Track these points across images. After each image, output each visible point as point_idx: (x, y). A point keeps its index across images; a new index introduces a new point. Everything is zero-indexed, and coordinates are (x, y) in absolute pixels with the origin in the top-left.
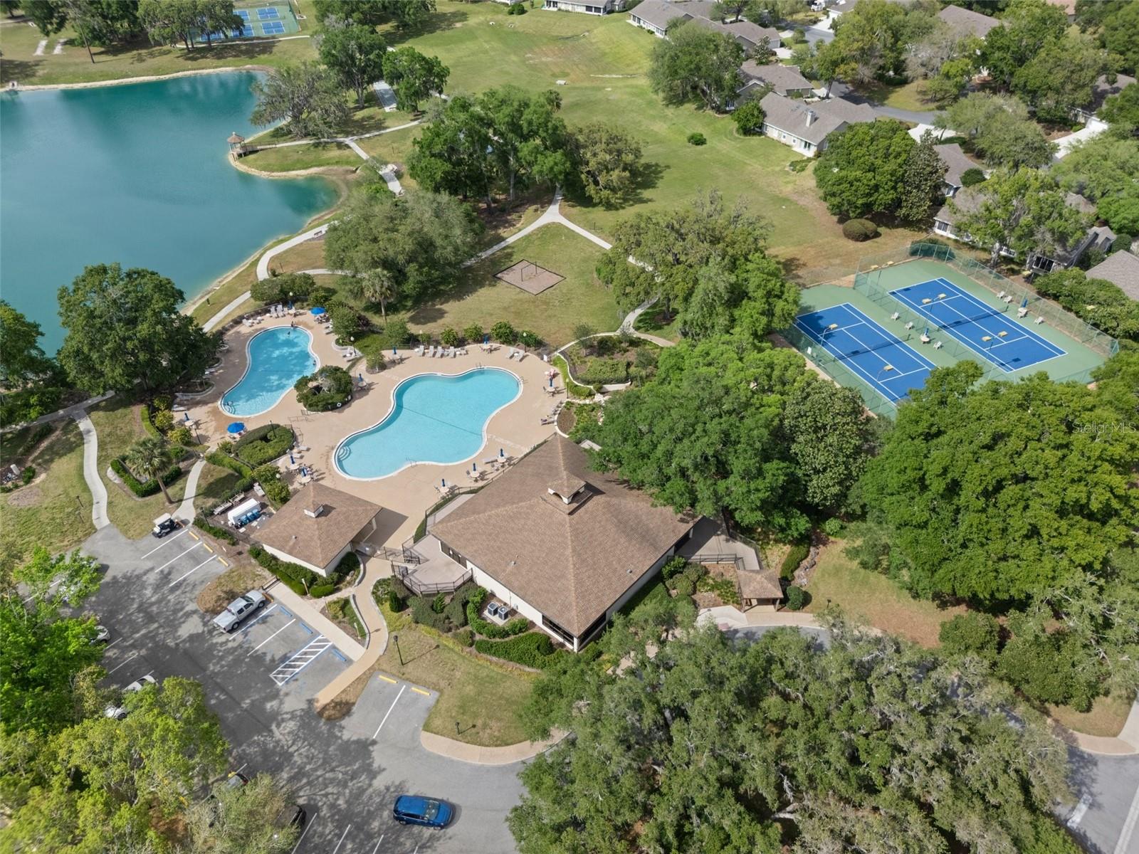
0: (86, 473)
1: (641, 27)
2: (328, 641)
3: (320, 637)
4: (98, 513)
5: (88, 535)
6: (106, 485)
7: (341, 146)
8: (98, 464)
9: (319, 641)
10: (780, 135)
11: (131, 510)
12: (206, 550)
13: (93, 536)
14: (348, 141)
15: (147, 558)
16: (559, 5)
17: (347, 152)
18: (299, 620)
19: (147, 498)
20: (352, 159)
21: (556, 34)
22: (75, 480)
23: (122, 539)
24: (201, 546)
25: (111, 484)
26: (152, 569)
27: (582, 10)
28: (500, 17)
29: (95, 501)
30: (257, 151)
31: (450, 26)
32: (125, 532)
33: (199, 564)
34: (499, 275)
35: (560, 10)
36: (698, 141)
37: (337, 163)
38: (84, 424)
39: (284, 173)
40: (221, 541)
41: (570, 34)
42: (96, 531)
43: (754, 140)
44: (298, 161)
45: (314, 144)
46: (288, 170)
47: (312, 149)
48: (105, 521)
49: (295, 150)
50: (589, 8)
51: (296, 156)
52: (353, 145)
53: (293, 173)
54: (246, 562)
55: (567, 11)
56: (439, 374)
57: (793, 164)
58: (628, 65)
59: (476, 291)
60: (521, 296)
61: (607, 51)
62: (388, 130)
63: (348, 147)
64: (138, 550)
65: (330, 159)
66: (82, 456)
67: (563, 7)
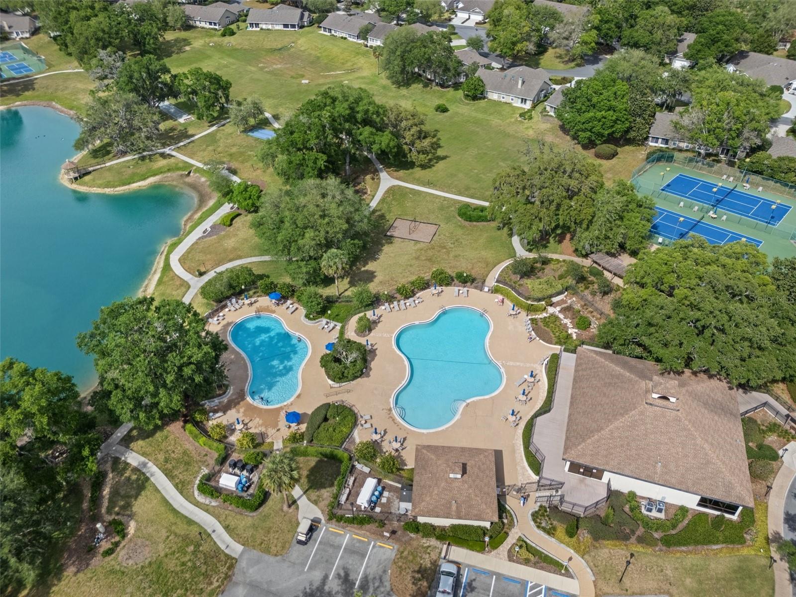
0: (176, 506)
1: (333, 35)
2: (540, 586)
3: (530, 585)
4: (223, 542)
5: (231, 567)
6: (207, 511)
7: (163, 156)
8: (181, 493)
9: (532, 588)
10: (499, 97)
11: (254, 527)
12: (360, 541)
13: (237, 566)
14: (167, 150)
15: (310, 568)
16: (260, 26)
17: (172, 160)
18: (499, 576)
19: (261, 509)
20: (181, 165)
21: (268, 47)
22: (171, 516)
23: (271, 559)
24: (352, 539)
25: (212, 509)
26: (326, 577)
27: (281, 27)
28: (216, 39)
29: (210, 531)
30: (89, 173)
31: (180, 51)
32: (267, 551)
33: (363, 556)
34: (388, 234)
35: (262, 29)
36: (443, 109)
37: (169, 170)
38: (133, 459)
39: (126, 187)
40: (368, 527)
41: (280, 46)
42: (236, 560)
43: (482, 103)
44: (134, 174)
45: (139, 158)
46: (129, 184)
47: (140, 162)
48: (239, 548)
49: (126, 165)
50: (286, 26)
51: (130, 171)
52: (174, 153)
53: (135, 186)
54: (406, 538)
55: (268, 30)
56: (417, 323)
57: (521, 115)
58: (343, 64)
59: (381, 250)
60: (419, 246)
61: (319, 55)
62: (196, 137)
63: (170, 156)
64: (294, 563)
65: (160, 168)
66: (157, 490)
67: (264, 27)
